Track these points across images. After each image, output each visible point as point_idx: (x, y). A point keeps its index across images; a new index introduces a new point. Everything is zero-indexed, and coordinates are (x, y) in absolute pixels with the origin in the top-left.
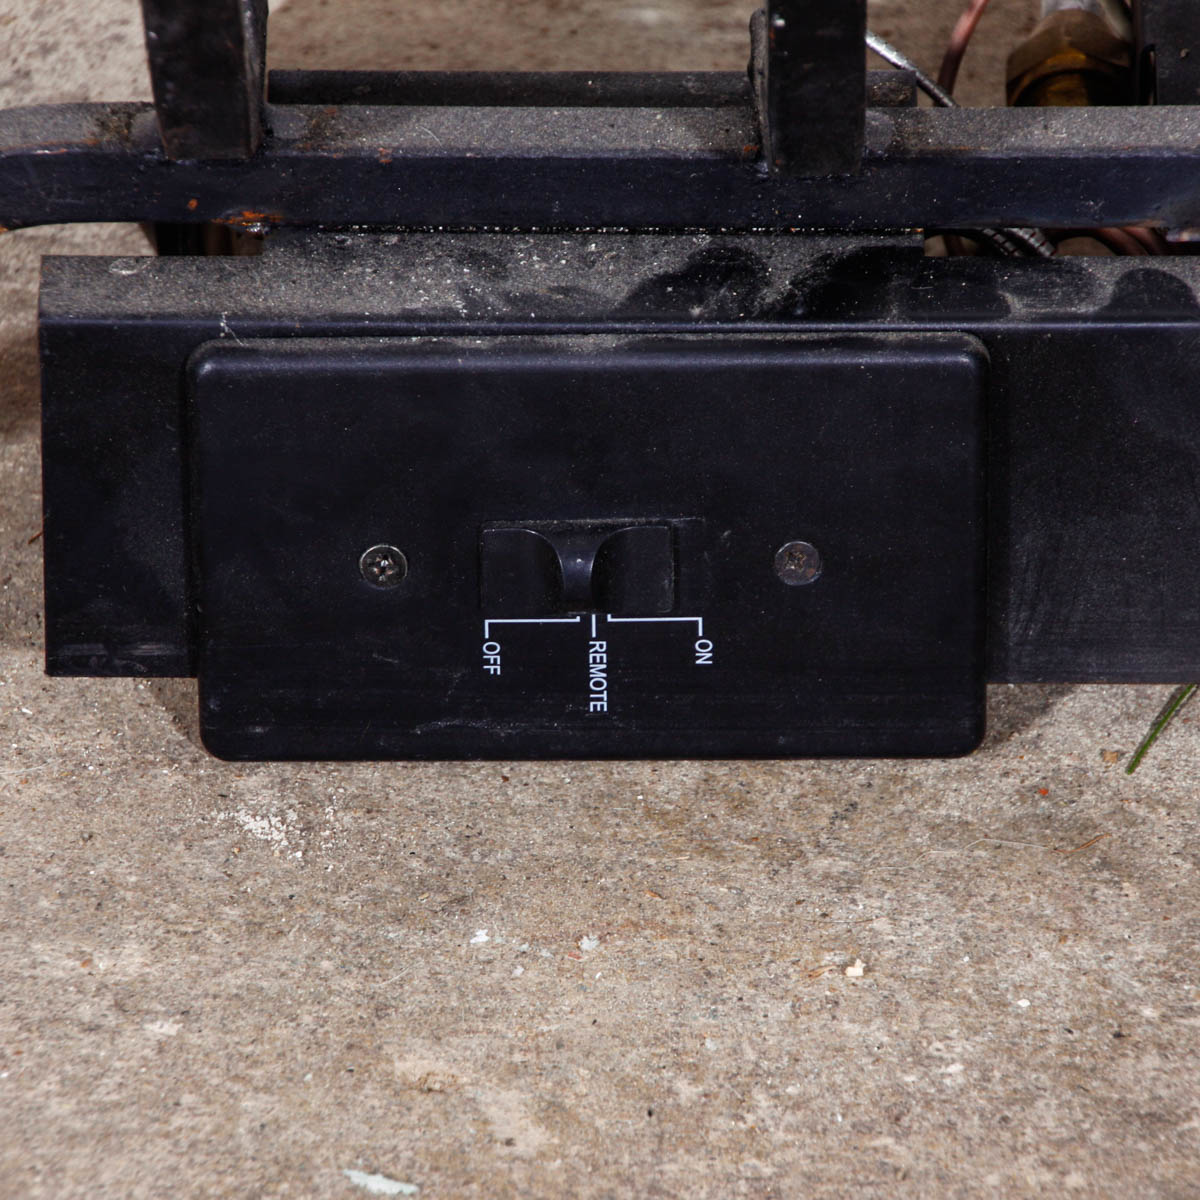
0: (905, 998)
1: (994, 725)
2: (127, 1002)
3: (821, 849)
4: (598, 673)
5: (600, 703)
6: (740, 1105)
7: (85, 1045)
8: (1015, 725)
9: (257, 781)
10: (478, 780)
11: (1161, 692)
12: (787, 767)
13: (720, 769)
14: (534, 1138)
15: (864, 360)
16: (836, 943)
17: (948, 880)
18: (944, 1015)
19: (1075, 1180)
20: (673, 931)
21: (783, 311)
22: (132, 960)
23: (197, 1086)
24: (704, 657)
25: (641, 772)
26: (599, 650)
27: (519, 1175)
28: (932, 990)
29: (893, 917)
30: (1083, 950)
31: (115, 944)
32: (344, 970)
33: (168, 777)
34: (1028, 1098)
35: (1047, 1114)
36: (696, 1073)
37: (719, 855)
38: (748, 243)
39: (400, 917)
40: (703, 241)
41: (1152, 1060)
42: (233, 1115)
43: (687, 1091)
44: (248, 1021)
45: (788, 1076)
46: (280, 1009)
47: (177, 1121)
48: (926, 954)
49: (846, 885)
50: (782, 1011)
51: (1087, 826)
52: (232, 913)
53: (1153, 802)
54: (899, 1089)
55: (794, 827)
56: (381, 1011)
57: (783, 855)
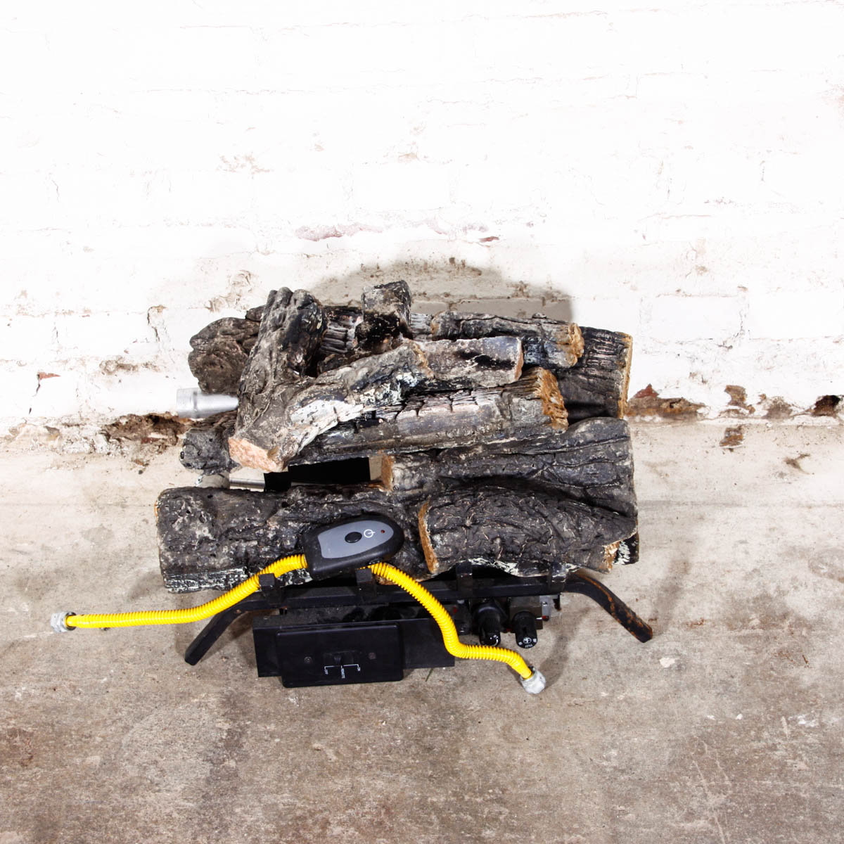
0: (392, 728)
1: (405, 674)
2: (272, 735)
3: (379, 700)
4: (343, 673)
5: (344, 677)
6: (366, 750)
7: (265, 744)
8: (409, 674)
9: (291, 691)
10: (326, 688)
11: (430, 669)
12: (374, 684)
13: (363, 685)
14: (334, 758)
15: (380, 627)
16: (382, 718)
17: (399, 705)
18: (397, 731)
19: (417, 761)
20: (355, 717)
21: (367, 620)
22: (272, 727)
23: (283, 751)
24: (359, 670)
25: (351, 686)
26: (343, 670)
27: (332, 766)
28: (395, 726)
29: (390, 712)
30: (419, 717)
31: (270, 724)
32: (305, 727)
33: (278, 691)
34: (410, 746)
35: (413, 749)
36: (359, 745)
37: (363, 701)
38: (362, 607)
39: (314, 717)
40: (355, 607)
41: (429, 737)
42: (288, 756)
43: (358, 748)
44: (290, 738)
45: (373, 744)
46: (295, 735)
47: (280, 758)
48: (395, 719)
49: (382, 706)
50: (372, 731)
51: (419, 693)
52: (288, 717)
53: (429, 687)
54: (391, 746)
55: (374, 695)
56: (311, 735)
57: (373, 700)
